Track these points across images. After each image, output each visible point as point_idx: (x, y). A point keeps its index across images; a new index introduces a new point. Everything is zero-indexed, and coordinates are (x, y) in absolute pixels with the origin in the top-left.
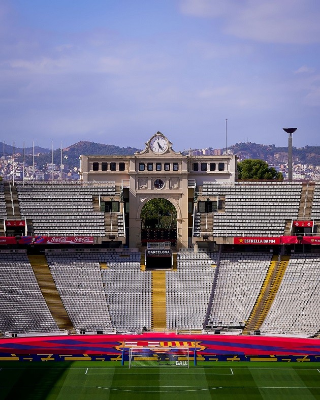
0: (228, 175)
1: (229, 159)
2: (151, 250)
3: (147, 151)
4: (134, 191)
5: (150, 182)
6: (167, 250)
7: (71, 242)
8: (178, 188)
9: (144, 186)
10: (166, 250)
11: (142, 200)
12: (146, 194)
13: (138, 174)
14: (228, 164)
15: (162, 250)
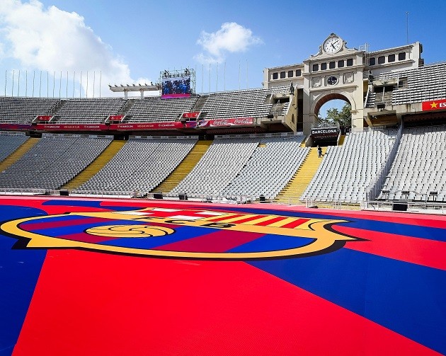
0: (411, 62)
1: (411, 47)
2: (315, 130)
3: (321, 53)
4: (307, 90)
5: (323, 79)
6: (334, 129)
7: (232, 124)
8: (352, 82)
9: (318, 84)
10: (332, 129)
11: (315, 97)
12: (319, 91)
13: (311, 75)
14: (410, 52)
15: (327, 130)
